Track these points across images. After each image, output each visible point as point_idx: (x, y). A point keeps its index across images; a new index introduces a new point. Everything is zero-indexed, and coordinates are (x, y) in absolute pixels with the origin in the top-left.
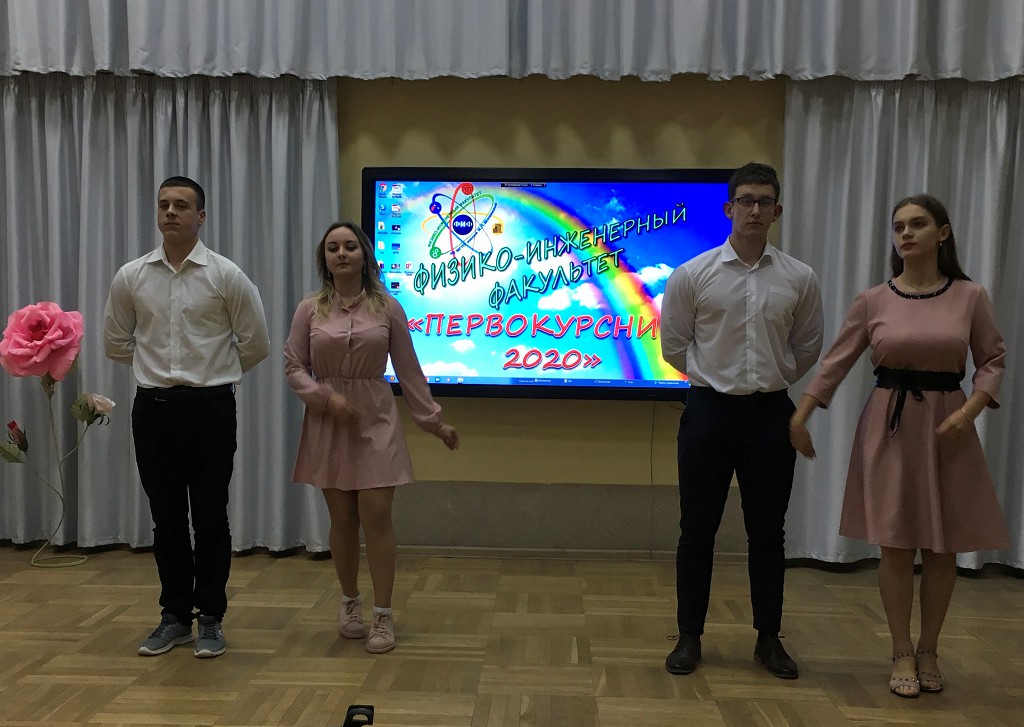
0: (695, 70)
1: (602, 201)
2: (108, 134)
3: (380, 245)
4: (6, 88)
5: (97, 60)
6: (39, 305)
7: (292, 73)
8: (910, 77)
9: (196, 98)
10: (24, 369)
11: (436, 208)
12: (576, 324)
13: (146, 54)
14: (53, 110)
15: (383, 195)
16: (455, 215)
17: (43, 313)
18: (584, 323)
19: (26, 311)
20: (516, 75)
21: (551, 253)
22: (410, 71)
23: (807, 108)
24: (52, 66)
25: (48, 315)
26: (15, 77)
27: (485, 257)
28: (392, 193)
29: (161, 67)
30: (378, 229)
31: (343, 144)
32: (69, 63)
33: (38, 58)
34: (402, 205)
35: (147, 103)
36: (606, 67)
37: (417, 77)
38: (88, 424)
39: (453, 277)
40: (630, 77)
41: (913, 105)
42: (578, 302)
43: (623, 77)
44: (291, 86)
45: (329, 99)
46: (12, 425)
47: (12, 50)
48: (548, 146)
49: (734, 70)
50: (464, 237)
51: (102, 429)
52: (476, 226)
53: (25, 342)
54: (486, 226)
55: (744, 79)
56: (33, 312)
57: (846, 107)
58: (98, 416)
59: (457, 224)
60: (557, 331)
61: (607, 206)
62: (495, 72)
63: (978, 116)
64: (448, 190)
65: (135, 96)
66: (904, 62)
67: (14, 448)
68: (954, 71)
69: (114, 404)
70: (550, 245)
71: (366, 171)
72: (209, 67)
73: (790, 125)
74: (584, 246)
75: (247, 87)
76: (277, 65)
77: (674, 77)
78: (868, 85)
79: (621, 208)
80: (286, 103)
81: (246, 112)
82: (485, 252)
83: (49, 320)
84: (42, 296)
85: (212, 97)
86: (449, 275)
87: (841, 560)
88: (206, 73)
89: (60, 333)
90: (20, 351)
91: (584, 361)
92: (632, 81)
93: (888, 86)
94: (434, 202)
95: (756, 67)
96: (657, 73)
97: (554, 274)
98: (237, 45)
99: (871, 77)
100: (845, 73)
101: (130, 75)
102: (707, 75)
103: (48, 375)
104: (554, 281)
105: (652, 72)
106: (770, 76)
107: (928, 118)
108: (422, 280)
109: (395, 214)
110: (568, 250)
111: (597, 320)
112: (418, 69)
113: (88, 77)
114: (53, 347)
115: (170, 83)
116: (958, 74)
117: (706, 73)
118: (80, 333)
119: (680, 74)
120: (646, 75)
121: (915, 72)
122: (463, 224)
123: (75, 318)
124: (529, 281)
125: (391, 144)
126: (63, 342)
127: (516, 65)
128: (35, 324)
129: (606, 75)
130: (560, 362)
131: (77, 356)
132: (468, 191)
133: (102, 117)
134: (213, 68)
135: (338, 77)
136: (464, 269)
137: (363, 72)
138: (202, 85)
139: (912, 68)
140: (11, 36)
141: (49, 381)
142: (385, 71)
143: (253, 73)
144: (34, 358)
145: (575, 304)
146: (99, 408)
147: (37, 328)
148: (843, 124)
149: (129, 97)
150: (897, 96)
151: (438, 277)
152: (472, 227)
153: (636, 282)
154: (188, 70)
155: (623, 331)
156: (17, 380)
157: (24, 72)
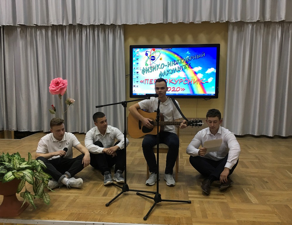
0: (207, 21)
1: (185, 52)
2: (72, 38)
3: (134, 63)
4: (49, 28)
5: (69, 22)
6: (57, 78)
7: (113, 23)
8: (258, 21)
9: (92, 30)
10: (55, 93)
11: (147, 54)
12: (179, 81)
13: (80, 20)
14: (60, 33)
15: (134, 52)
16: (151, 56)
17: (58, 80)
18: (181, 81)
19: (55, 80)
20: (165, 23)
21: (173, 64)
22: (141, 22)
23: (233, 29)
24: (59, 23)
25: (60, 81)
26: (51, 26)
27: (158, 66)
28: (136, 51)
29: (83, 23)
30: (133, 59)
31: (125, 39)
32: (63, 23)
33: (56, 21)
34: (139, 54)
35: (80, 31)
36: (186, 20)
37: (142, 24)
38: (69, 105)
39: (151, 70)
40: (192, 22)
41: (259, 28)
42: (180, 76)
43: (190, 23)
44: (113, 27)
45: (122, 29)
46: (52, 106)
47: (50, 20)
48: (173, 40)
49: (216, 20)
50: (153, 61)
51: (72, 106)
52: (156, 59)
53: (55, 87)
54: (158, 59)
55: (218, 22)
56: (56, 80)
57: (243, 29)
58: (71, 103)
59: (152, 58)
60: (175, 83)
61: (186, 53)
62: (160, 22)
63: (274, 30)
64: (149, 50)
65: (78, 30)
66: (256, 17)
67: (53, 111)
68: (268, 19)
69: (75, 101)
70: (173, 62)
71: (130, 46)
72: (94, 23)
73: (229, 33)
74: (181, 63)
75: (103, 27)
76: (110, 22)
77: (202, 22)
78: (248, 23)
79: (189, 53)
80: (112, 30)
81: (103, 33)
82: (158, 65)
83: (60, 82)
84: (58, 76)
85: (95, 30)
86: (150, 70)
87: (240, 135)
88: (94, 24)
89: (62, 85)
90: (54, 89)
91: (181, 89)
92: (192, 23)
93: (253, 23)
94: (146, 53)
95: (222, 19)
96: (198, 21)
97: (174, 70)
98: (101, 17)
99: (249, 21)
100: (243, 20)
101: (76, 25)
102: (210, 22)
103: (60, 94)
104: (174, 71)
105: (197, 21)
106: (225, 21)
107: (262, 31)
108: (144, 71)
109: (137, 56)
110: (177, 64)
111: (184, 80)
112: (142, 22)
113: (67, 25)
114: (61, 88)
115: (86, 26)
116: (269, 20)
117: (210, 21)
118: (67, 84)
119: (203, 22)
120: (195, 22)
121: (259, 20)
122: (153, 58)
123: (65, 81)
124: (168, 71)
125: (136, 40)
126: (63, 87)
127: (165, 20)
128: (57, 82)
129: (186, 22)
130: (175, 90)
131: (66, 90)
132: (154, 50)
133: (70, 35)
134: (96, 23)
135: (124, 24)
136: (153, 68)
137: (130, 23)
138: (93, 27)
139: (259, 19)
140: (50, 17)
141: (60, 96)
142: (135, 22)
143: (104, 24)
144: (57, 90)
145: (179, 76)
146: (71, 102)
147: (57, 84)
148: (242, 33)
149: (76, 30)
150: (255, 26)
151: (147, 70)
152: (155, 59)
153: (193, 71)
154: (90, 23)
155: (190, 82)
156: (53, 96)
157: (53, 25)
